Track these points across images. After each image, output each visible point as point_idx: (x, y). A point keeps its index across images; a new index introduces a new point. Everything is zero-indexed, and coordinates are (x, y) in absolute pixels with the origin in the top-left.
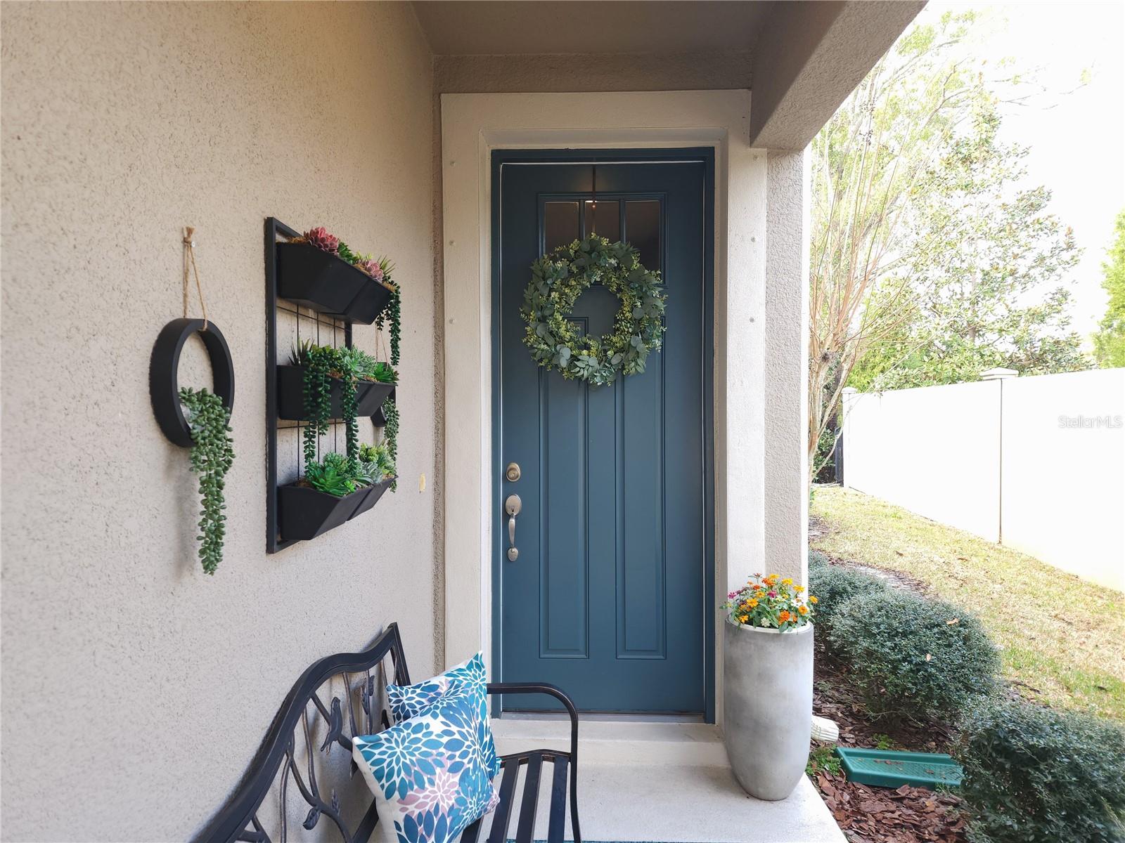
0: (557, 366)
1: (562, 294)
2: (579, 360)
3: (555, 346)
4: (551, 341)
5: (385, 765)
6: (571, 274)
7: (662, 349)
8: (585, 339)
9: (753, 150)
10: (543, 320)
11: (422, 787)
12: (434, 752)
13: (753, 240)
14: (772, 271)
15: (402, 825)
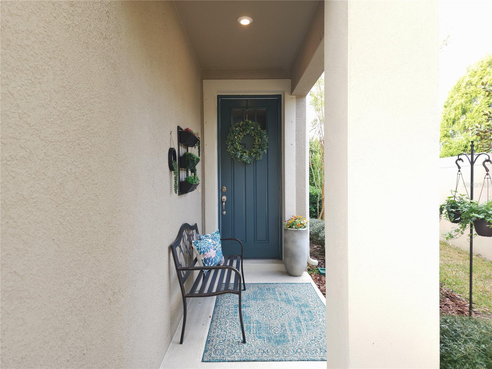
0: (237, 158)
1: (238, 137)
2: (243, 156)
3: (236, 152)
4: (235, 151)
5: (199, 247)
6: (240, 131)
7: (267, 153)
8: (245, 150)
9: (292, 96)
10: (232, 144)
11: (208, 252)
12: (210, 245)
13: (292, 122)
14: (297, 130)
15: (203, 260)
